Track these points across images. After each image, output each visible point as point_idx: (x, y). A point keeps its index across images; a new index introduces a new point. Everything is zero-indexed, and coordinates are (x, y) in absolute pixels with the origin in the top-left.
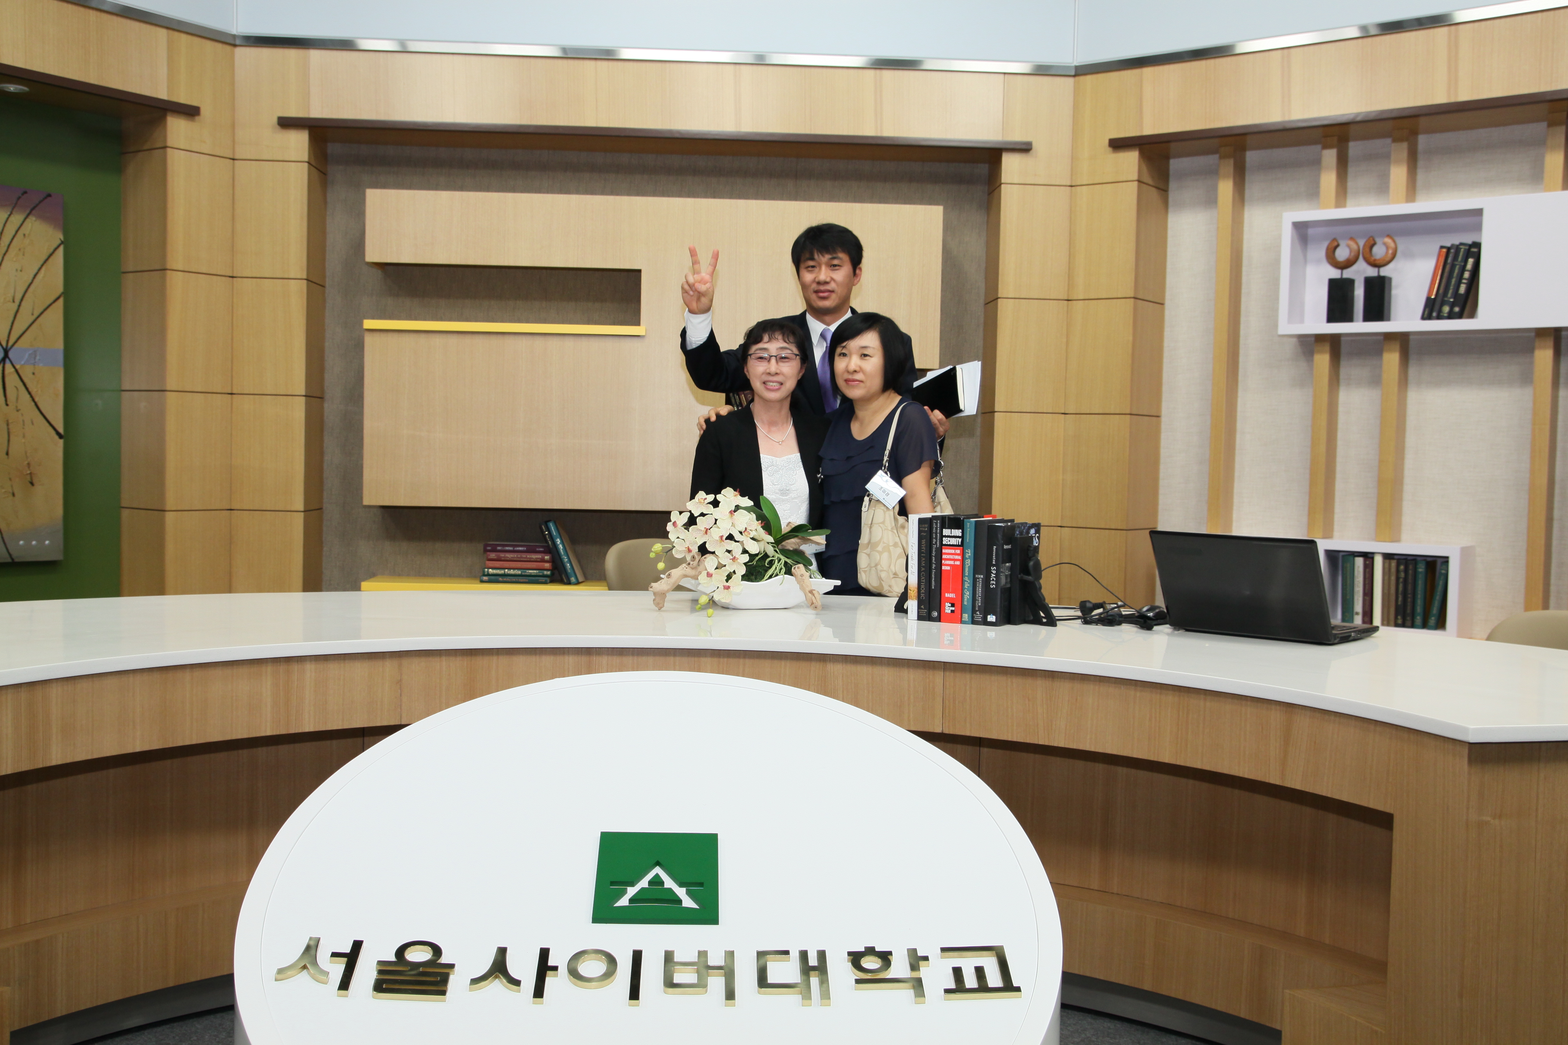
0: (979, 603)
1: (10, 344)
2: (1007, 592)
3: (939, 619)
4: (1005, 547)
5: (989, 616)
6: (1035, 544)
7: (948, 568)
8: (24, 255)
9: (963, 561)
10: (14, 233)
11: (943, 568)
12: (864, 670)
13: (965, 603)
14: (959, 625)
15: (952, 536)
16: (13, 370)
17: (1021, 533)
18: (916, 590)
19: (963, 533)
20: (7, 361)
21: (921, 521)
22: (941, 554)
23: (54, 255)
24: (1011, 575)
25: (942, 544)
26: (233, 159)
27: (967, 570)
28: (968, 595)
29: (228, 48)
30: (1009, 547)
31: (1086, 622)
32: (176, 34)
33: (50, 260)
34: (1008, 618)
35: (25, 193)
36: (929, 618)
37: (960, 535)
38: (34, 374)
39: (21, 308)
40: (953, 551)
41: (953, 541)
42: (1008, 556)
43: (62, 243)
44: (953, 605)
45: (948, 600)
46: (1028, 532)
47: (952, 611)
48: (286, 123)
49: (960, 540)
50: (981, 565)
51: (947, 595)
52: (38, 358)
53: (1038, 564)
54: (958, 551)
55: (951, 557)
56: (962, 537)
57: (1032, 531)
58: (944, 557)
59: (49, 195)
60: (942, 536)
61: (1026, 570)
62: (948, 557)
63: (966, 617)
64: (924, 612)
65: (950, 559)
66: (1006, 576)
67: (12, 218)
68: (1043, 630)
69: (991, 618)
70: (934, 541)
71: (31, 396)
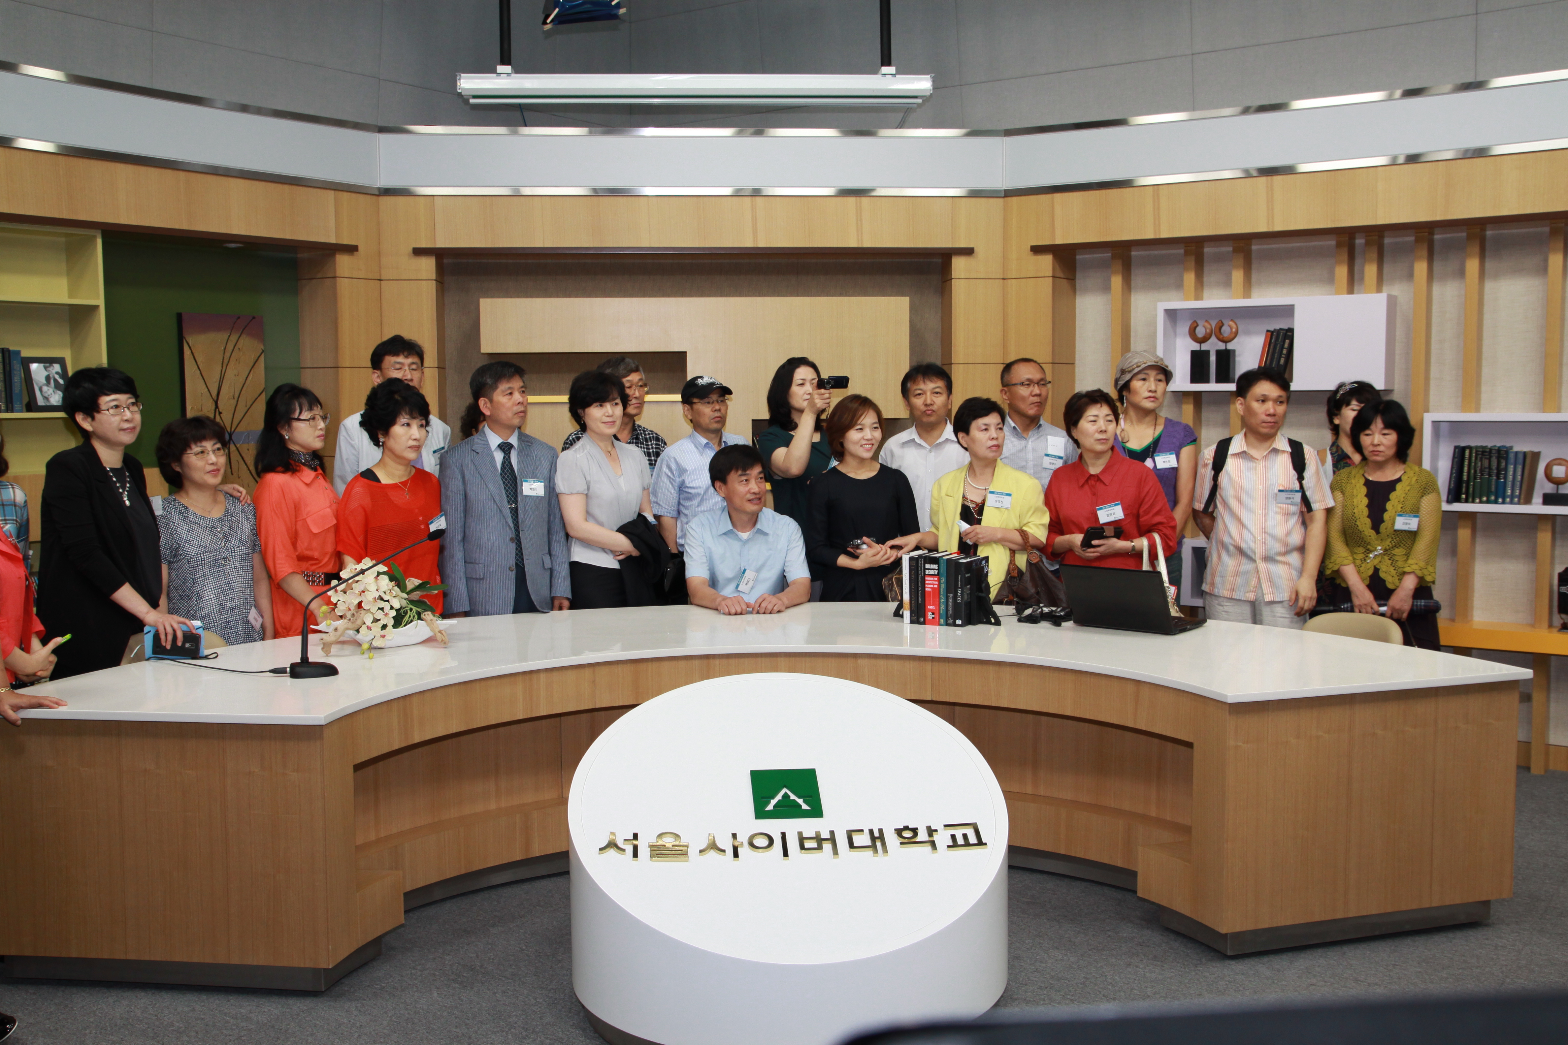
0: (950, 612)
1: (233, 430)
2: (968, 604)
3: (924, 623)
4: (967, 575)
5: (957, 621)
6: (986, 570)
7: (930, 590)
8: (239, 363)
9: (939, 585)
10: (232, 348)
11: (926, 589)
12: (882, 662)
13: (941, 612)
14: (938, 627)
15: (931, 569)
16: (235, 448)
17: (976, 565)
18: (909, 604)
19: (938, 567)
20: (231, 442)
21: (911, 559)
22: (925, 580)
23: (258, 362)
24: (970, 593)
25: (925, 574)
26: (380, 280)
27: (942, 591)
28: (943, 607)
29: (374, 198)
30: (969, 575)
31: (1020, 620)
32: (340, 193)
33: (256, 364)
34: (970, 621)
35: (239, 318)
36: (918, 623)
37: (937, 568)
38: (248, 450)
39: (239, 402)
40: (932, 579)
41: (932, 572)
42: (968, 581)
43: (263, 351)
44: (933, 614)
45: (930, 610)
46: (981, 563)
47: (933, 618)
48: (418, 252)
49: (937, 571)
50: (951, 588)
51: (929, 607)
52: (250, 438)
53: (988, 584)
54: (936, 579)
55: (931, 582)
56: (938, 570)
57: (984, 562)
58: (927, 582)
59: (254, 318)
60: (925, 569)
61: (981, 590)
62: (929, 582)
63: (942, 621)
64: (915, 618)
65: (931, 584)
66: (968, 594)
67: (231, 338)
68: (993, 629)
69: (959, 622)
70: (920, 572)
71: (247, 467)
